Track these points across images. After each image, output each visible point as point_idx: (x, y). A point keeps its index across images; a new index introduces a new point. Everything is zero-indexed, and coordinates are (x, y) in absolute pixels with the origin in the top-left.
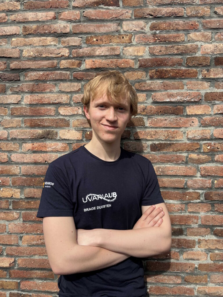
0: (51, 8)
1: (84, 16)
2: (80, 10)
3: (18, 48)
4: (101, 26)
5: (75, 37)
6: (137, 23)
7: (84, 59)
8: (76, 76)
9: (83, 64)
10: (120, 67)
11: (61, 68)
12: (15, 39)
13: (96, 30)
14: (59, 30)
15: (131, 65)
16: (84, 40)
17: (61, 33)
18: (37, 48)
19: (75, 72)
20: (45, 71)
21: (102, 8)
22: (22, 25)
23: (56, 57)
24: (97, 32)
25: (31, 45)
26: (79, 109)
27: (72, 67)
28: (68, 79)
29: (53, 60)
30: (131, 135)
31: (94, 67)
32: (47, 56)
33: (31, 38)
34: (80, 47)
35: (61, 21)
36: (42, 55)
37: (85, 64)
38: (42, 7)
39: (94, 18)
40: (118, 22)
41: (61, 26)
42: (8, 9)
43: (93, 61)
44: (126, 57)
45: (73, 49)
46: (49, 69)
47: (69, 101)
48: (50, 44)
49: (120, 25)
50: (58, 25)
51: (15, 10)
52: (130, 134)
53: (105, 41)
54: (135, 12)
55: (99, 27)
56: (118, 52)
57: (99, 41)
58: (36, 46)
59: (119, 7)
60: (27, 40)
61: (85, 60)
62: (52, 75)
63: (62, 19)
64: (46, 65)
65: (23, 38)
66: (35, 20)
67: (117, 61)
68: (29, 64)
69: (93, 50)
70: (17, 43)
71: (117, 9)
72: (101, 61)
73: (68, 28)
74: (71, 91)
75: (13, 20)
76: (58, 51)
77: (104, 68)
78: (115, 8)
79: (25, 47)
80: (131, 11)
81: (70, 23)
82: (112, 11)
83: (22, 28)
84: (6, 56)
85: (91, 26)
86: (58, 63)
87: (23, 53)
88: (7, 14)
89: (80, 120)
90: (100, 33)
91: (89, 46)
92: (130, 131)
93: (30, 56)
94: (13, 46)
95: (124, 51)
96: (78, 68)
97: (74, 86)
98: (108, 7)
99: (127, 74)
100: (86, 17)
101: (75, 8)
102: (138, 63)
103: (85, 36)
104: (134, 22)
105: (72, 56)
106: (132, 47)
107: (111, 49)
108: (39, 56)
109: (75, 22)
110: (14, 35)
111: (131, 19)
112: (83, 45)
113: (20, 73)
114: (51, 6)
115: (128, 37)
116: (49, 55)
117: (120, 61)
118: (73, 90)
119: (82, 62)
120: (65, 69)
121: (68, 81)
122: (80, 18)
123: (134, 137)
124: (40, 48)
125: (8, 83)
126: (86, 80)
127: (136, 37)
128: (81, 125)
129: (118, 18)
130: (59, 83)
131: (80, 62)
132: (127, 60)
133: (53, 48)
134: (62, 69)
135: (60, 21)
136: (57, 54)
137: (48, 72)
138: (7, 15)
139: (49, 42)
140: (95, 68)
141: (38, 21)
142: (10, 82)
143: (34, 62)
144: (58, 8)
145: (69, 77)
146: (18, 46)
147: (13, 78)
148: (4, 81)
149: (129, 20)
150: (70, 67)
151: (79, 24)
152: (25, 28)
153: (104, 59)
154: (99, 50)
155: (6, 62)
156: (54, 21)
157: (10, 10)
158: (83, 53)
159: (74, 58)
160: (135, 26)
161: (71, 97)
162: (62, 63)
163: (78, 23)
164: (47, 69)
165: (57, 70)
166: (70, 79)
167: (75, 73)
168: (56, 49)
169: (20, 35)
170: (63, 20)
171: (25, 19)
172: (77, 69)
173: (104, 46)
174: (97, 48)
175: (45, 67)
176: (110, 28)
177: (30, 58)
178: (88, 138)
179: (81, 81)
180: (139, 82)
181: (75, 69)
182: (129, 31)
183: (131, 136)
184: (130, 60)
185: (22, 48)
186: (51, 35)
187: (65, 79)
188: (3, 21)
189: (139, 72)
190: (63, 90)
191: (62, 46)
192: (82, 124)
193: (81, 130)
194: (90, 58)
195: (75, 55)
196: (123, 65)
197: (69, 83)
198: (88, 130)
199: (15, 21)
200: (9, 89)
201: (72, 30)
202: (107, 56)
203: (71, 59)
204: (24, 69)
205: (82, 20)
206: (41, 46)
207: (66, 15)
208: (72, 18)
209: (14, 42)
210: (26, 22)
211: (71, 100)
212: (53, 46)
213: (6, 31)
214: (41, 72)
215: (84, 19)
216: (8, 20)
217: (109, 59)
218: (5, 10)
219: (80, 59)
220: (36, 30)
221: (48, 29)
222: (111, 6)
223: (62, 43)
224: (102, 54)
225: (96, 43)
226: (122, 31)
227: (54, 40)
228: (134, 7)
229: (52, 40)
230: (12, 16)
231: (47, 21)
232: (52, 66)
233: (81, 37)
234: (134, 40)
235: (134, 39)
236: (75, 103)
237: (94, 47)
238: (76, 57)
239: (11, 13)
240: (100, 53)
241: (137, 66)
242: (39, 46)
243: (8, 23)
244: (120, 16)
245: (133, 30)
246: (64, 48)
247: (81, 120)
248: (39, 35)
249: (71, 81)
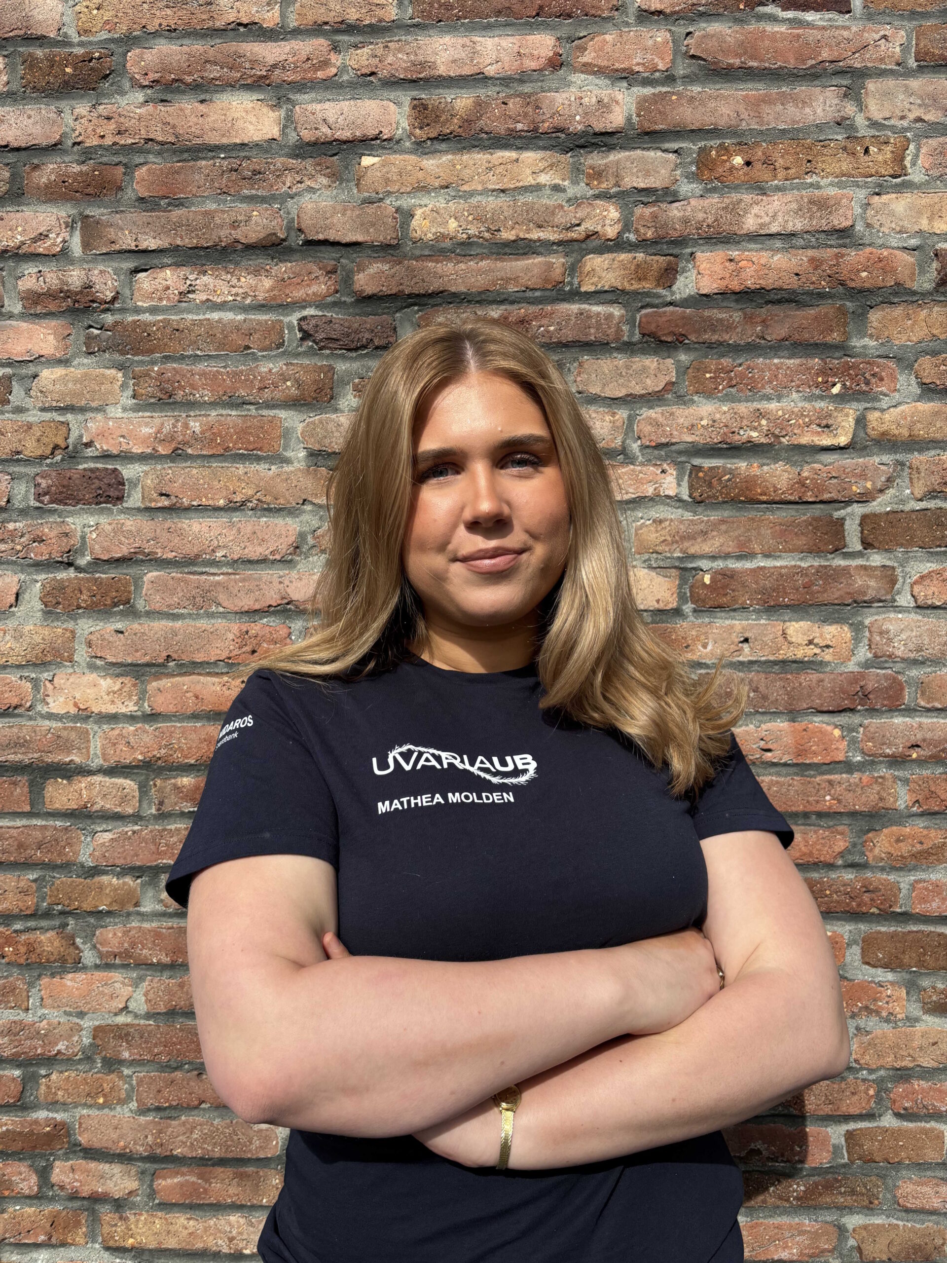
0: (538, 15)
1: (692, 52)
2: (673, 28)
3: (388, 202)
4: (767, 100)
5: (648, 149)
6: (931, 88)
7: (689, 250)
8: (653, 328)
9: (684, 271)
10: (853, 285)
11: (583, 289)
12: (376, 159)
13: (744, 116)
14: (578, 118)
15: (903, 274)
16: (691, 163)
17: (584, 134)
18: (474, 201)
19: (649, 310)
20: (512, 302)
21: (773, 19)
22: (406, 98)
23: (560, 243)
24: (748, 124)
25: (447, 187)
26: (663, 472)
27: (636, 286)
28: (617, 340)
29: (550, 253)
30: (897, 586)
31: (735, 286)
32: (522, 236)
33: (450, 157)
34: (669, 195)
35: (583, 76)
36: (499, 230)
37: (695, 272)
38: (499, 13)
39: (737, 62)
40: (845, 83)
41: (586, 101)
42: (340, 19)
43: (731, 260)
44: (880, 242)
45: (636, 203)
46: (529, 294)
47: (619, 441)
48: (533, 182)
49: (853, 93)
50: (571, 94)
51: (370, 26)
52: (893, 581)
53: (787, 169)
54: (917, 39)
55: (756, 104)
56: (842, 219)
57: (758, 165)
58: (472, 194)
59: (847, 16)
60: (430, 163)
61: (692, 254)
62: (545, 321)
63: (587, 69)
64: (516, 279)
65: (413, 157)
66: (467, 71)
67: (838, 256)
68: (440, 271)
69: (732, 209)
70: (387, 181)
71: (840, 23)
72: (764, 257)
73: (617, 109)
74: (631, 394)
75: (365, 71)
76: (570, 215)
77: (781, 289)
78: (830, 20)
79: (419, 194)
80: (903, 33)
81: (625, 85)
82: (817, 34)
83: (407, 109)
84: (337, 239)
85: (726, 98)
86: (573, 269)
87: (414, 223)
88: (334, 42)
89: (667, 523)
90: (761, 132)
91: (714, 190)
92: (893, 568)
93: (444, 236)
94: (366, 194)
95: (870, 212)
96: (660, 291)
97: (644, 369)
98: (800, 14)
99: (884, 317)
100: (700, 58)
101: (647, 16)
102: (935, 265)
103: (692, 147)
104: (915, 84)
105: (632, 237)
106: (909, 195)
107: (811, 202)
108: (487, 235)
109: (647, 82)
110: (372, 139)
111: (901, 71)
112: (686, 188)
113: (398, 315)
114: (541, 7)
115: (890, 148)
116: (528, 231)
117: (853, 256)
118: (638, 390)
119: (681, 265)
120: (606, 296)
121: (617, 349)
122: (673, 61)
123: (913, 596)
124: (492, 203)
125: (343, 357)
126: (696, 346)
127: (923, 150)
128: (675, 546)
129: (841, 64)
130: (576, 359)
131: (669, 263)
132: (885, 253)
133: (547, 200)
134: (588, 297)
135: (578, 78)
136: (567, 229)
137: (522, 311)
138: (335, 48)
139: (528, 171)
140: (737, 288)
141: (479, 79)
142: (354, 354)
143: (462, 266)
144: (569, 16)
145: (619, 330)
146: (389, 193)
147: (367, 335)
148: (328, 348)
149: (892, 72)
150: (628, 287)
151: (669, 89)
152: (420, 109)
153: (778, 250)
154: (756, 210)
155: (334, 263)
156: (552, 80)
157: (349, 25)
158: (686, 221)
159: (643, 244)
160: (919, 101)
161: (631, 419)
162: (588, 268)
163: (663, 86)
164: (521, 295)
165: (564, 300)
166: (625, 338)
167: (646, 315)
168: (562, 207)
169: (398, 142)
170: (594, 73)
171: (423, 65)
172: (658, 296)
173: (778, 189)
174: (747, 197)
175: (512, 288)
176: (807, 110)
177: (443, 245)
178: (704, 601)
179: (676, 348)
180: (934, 353)
181: (647, 294)
182: (892, 122)
183: (899, 593)
184: (897, 252)
185: (406, 202)
186: (541, 143)
187: (605, 339)
188: (320, 74)
189: (936, 309)
190: (595, 390)
191: (591, 192)
192: (677, 542)
193: (675, 567)
194: (715, 244)
195: (650, 234)
196: (864, 274)
197: (620, 360)
198: (704, 564)
199: (373, 74)
200: (350, 387)
201: (635, 119)
202: (793, 235)
203: (630, 251)
204: (418, 295)
205: (680, 71)
206: (493, 191)
207: (608, 48)
208: (636, 61)
209: (369, 173)
210: (426, 80)
211: (630, 435)
212: (549, 192)
213: (331, 120)
214: (494, 307)
215: (689, 66)
216: (343, 69)
217: (800, 252)
218: (326, 23)
219: (671, 252)
220: (474, 118)
221: (526, 115)
222: (813, 9)
223: (589, 176)
224: (774, 229)
225: (745, 174)
226: (860, 120)
227: (551, 166)
228: (913, 15)
229: (541, 165)
230: (358, 51)
231: (523, 77)
232: (546, 280)
233: (676, 152)
234: (914, 164)
235: (916, 156)
236: (648, 447)
237: (735, 196)
238: (655, 242)
239: (352, 39)
240: (760, 221)
241: (926, 282)
242: (486, 192)
243: (341, 86)
244: (854, 53)
245: (912, 116)
246: (598, 202)
247: (671, 520)
248: (487, 143)
249: (628, 348)
